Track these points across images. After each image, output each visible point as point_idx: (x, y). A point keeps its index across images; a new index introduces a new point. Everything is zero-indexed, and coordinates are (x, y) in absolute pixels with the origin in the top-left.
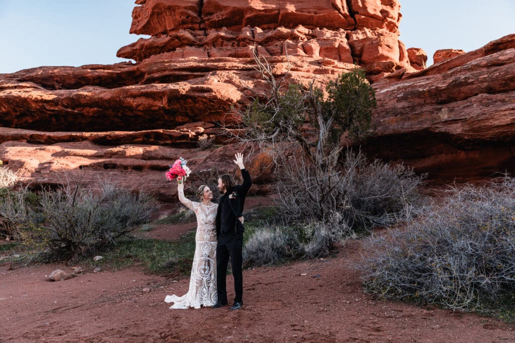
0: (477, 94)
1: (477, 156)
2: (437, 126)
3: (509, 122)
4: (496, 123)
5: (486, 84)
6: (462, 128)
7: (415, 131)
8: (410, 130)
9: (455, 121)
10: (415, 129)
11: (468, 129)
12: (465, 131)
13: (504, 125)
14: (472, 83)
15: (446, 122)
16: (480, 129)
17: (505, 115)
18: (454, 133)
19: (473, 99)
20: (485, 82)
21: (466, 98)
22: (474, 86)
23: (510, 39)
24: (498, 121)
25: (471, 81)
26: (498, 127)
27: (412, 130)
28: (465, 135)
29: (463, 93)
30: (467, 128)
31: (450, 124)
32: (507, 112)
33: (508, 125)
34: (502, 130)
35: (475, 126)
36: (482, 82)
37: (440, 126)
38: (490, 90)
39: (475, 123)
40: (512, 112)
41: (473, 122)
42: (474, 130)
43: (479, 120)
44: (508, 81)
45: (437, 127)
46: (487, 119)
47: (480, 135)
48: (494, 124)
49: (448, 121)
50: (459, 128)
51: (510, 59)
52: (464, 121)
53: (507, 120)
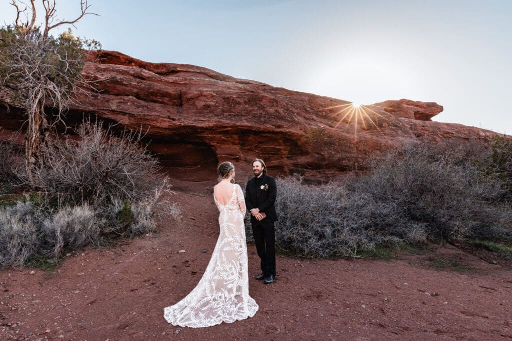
0: (128, 95)
2: (104, 112)
4: (158, 125)
5: (135, 90)
6: (129, 120)
9: (123, 113)
12: (132, 124)
13: (163, 128)
14: (126, 85)
15: (114, 112)
17: (165, 121)
18: (122, 123)
19: (126, 98)
20: (136, 88)
21: (117, 95)
22: (128, 88)
23: (117, 55)
24: (159, 124)
25: (124, 82)
26: (159, 128)
28: (130, 126)
29: (117, 90)
30: (133, 121)
31: (118, 114)
32: (166, 120)
33: (165, 128)
34: (159, 131)
36: (133, 87)
37: (106, 113)
38: (137, 96)
41: (141, 119)
43: (146, 119)
44: (150, 95)
45: (104, 114)
46: (153, 120)
49: (117, 111)
50: (126, 120)
51: (149, 77)
52: (132, 115)
53: (167, 125)
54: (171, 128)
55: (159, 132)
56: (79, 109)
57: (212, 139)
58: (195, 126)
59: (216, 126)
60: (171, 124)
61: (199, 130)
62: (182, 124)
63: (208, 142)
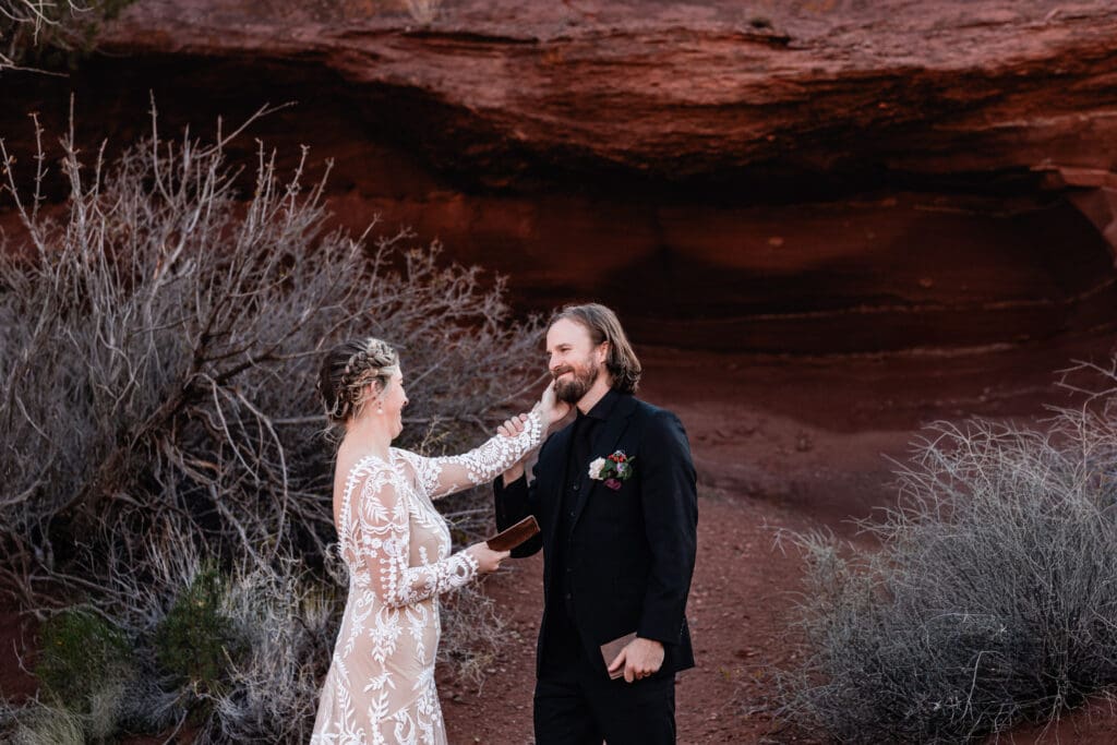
1: (524, 228)
2: (372, 46)
3: (733, 98)
4: (679, 89)
6: (506, 82)
7: (255, 51)
8: (224, 43)
9: (475, 42)
10: (251, 44)
11: (539, 93)
12: (523, 100)
13: (708, 107)
15: (424, 39)
16: (597, 105)
17: (719, 60)
18: (468, 102)
24: (686, 83)
26: (684, 108)
27: (236, 44)
28: (520, 119)
30: (533, 85)
31: (448, 50)
32: (727, 49)
33: (724, 108)
34: (689, 126)
35: (575, 87)
37: (387, 52)
39: (582, 70)
40: (746, 49)
41: (576, 63)
42: (565, 103)
43: (601, 62)
45: (375, 57)
46: (640, 63)
47: (587, 134)
48: (667, 96)
49: (439, 34)
50: (492, 81)
52: (522, 49)
53: (727, 84)
54: (758, 100)
55: (691, 137)
56: (241, 51)
57: (1069, 145)
58: (920, 70)
59: (1071, 51)
60: (758, 77)
61: (957, 95)
62: (834, 68)
63: (1046, 164)
